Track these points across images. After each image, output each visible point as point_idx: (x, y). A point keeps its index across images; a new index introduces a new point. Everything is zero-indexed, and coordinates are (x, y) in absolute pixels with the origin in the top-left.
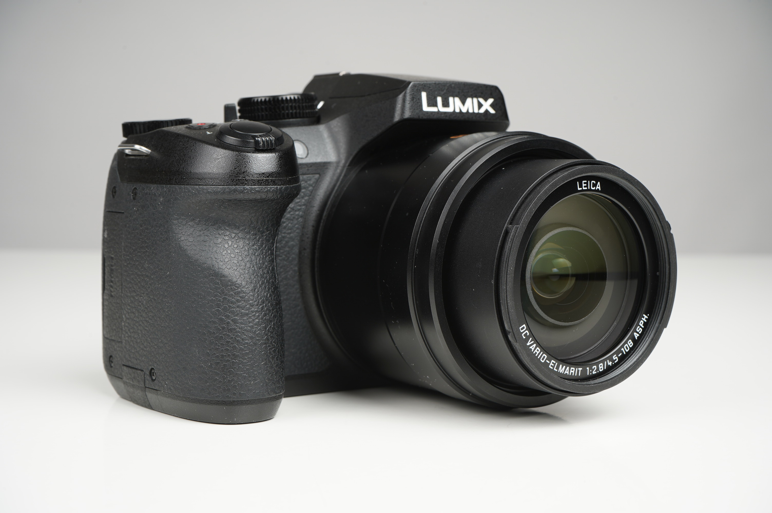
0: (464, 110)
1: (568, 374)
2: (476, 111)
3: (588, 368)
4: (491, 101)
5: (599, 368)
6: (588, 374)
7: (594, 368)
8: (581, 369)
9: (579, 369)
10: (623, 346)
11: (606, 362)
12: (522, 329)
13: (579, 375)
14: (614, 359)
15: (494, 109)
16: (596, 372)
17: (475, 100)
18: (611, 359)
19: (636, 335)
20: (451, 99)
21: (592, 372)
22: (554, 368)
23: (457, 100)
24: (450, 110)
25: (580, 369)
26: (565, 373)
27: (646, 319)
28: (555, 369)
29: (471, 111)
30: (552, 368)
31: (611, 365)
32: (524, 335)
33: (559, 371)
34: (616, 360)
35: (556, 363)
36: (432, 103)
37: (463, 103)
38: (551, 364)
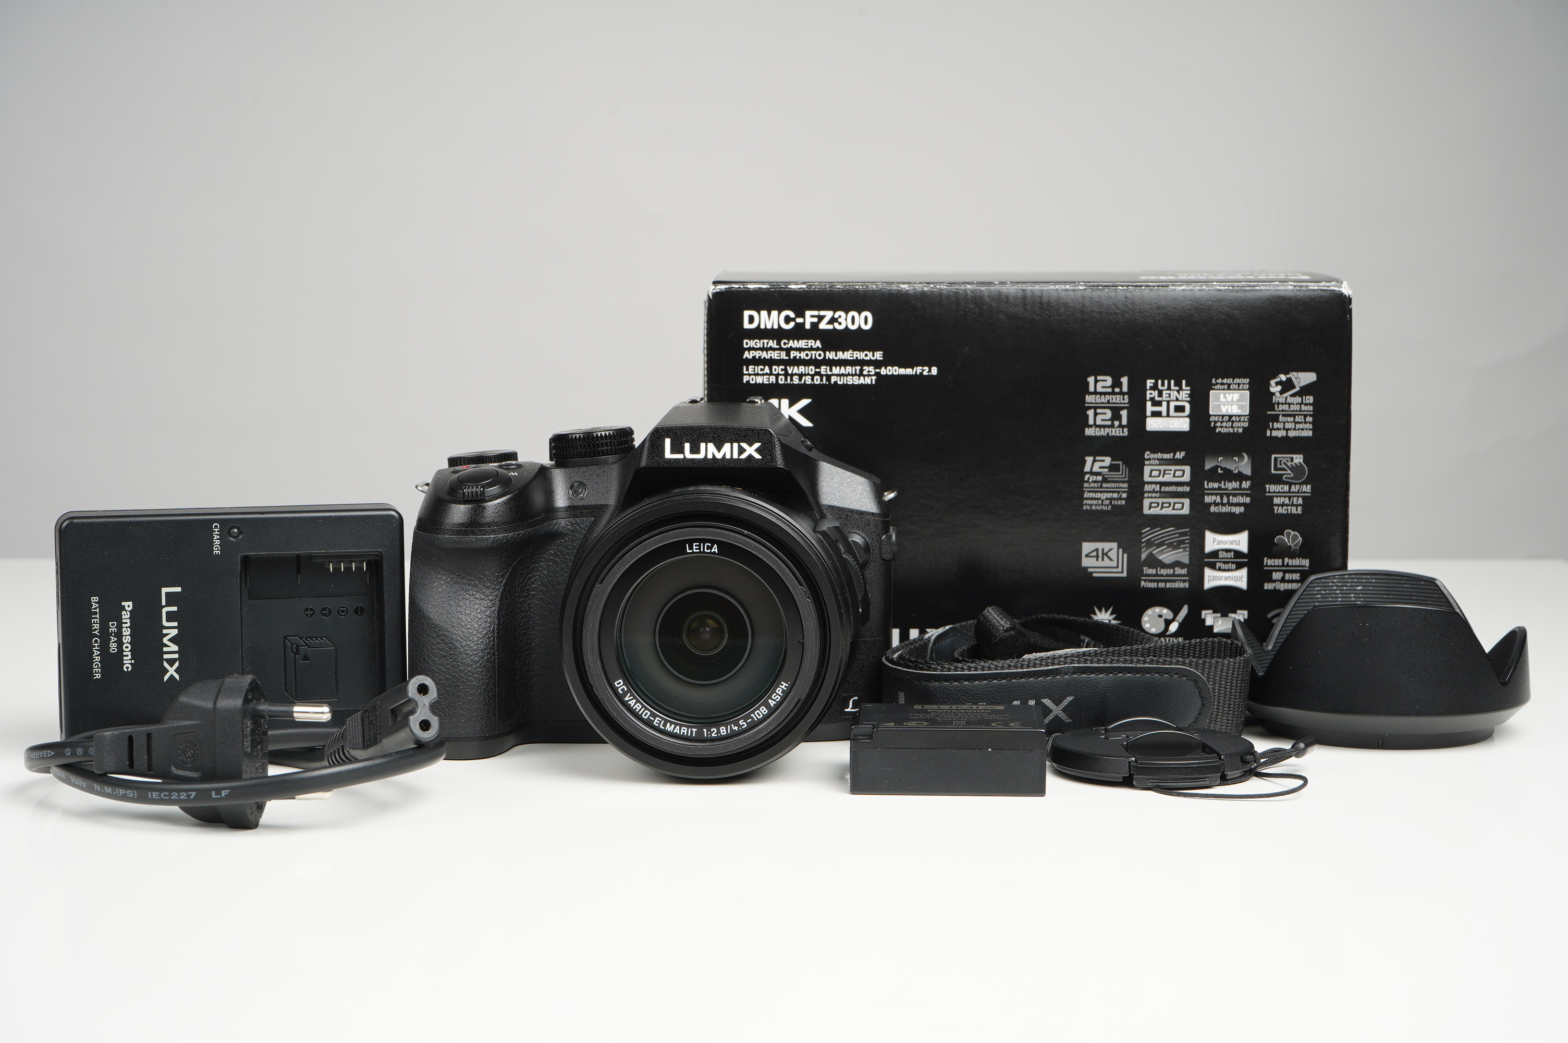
0: (719, 456)
1: (679, 733)
2: (735, 456)
3: (705, 730)
4: (757, 445)
5: (720, 731)
6: (705, 736)
7: (714, 731)
8: (696, 730)
9: (692, 729)
10: (753, 712)
11: (729, 726)
12: (618, 684)
13: (694, 735)
14: (741, 724)
15: (761, 455)
16: (716, 735)
17: (735, 445)
18: (737, 724)
19: (772, 703)
20: (703, 445)
21: (711, 734)
22: (659, 725)
23: (711, 446)
24: (701, 456)
25: (694, 730)
26: (674, 732)
27: (785, 687)
28: (661, 727)
29: (728, 456)
30: (658, 725)
31: (737, 730)
32: (621, 690)
33: (666, 729)
34: (744, 725)
35: (661, 721)
36: (677, 448)
37: (719, 449)
38: (656, 721)
